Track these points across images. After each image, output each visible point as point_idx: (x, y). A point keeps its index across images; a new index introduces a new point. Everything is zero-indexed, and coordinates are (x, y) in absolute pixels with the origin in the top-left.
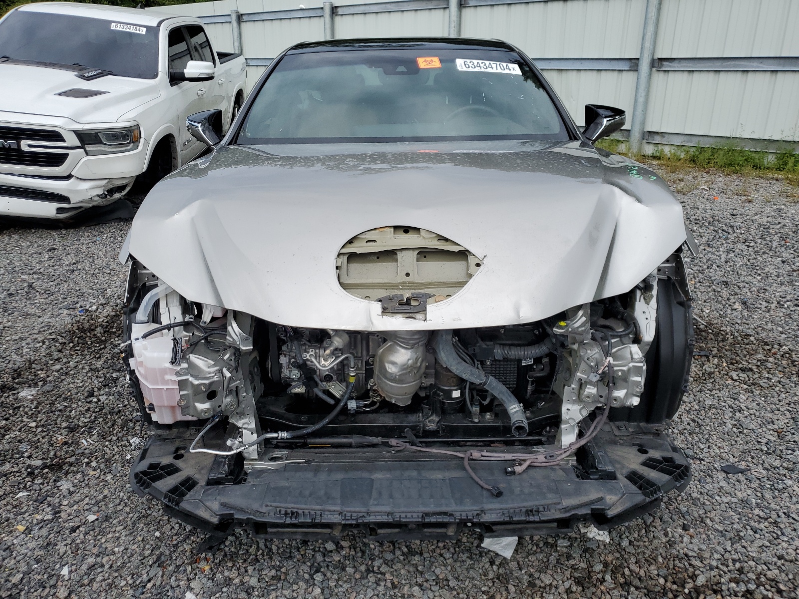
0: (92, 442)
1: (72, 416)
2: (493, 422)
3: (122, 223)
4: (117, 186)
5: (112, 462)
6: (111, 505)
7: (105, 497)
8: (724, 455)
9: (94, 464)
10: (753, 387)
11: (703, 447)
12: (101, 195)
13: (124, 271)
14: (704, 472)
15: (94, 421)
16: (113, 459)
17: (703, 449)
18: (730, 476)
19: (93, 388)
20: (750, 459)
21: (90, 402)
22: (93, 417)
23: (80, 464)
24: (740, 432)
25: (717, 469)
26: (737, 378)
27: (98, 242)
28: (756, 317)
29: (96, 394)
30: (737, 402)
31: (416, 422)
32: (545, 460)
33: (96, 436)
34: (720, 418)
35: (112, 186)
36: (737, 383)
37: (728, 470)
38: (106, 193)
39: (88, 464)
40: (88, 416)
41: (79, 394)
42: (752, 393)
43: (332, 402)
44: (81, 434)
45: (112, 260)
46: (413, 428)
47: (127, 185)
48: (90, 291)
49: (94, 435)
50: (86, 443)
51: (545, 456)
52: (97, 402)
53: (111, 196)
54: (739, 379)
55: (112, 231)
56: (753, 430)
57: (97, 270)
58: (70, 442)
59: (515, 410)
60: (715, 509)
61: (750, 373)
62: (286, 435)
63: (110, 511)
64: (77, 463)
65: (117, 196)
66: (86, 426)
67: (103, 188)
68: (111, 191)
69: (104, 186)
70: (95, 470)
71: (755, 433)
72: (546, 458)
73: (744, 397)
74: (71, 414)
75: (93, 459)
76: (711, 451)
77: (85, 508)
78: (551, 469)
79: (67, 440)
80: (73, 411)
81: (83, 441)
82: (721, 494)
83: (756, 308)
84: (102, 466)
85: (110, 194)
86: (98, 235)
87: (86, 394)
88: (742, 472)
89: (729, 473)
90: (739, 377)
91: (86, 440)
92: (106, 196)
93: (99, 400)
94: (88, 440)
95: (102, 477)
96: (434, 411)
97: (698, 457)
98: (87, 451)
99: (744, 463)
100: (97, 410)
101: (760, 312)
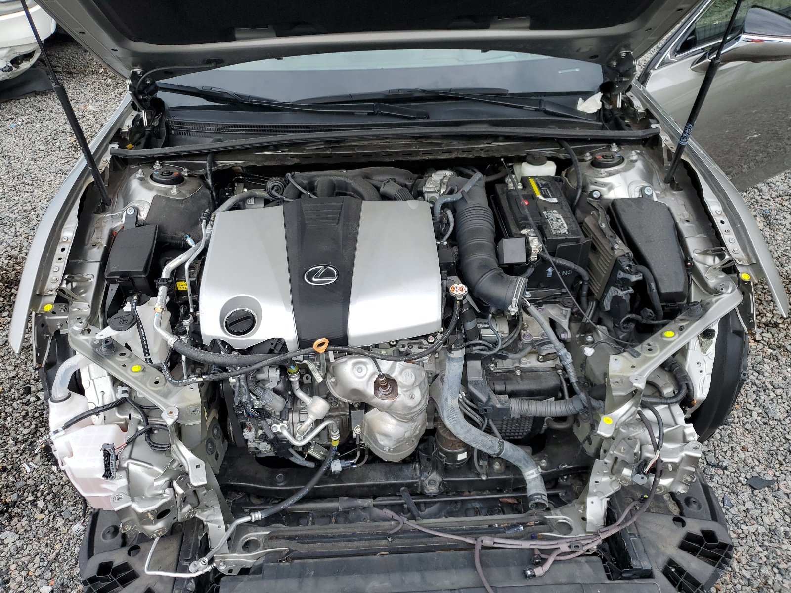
0: (36, 467)
1: (8, 426)
2: (502, 474)
3: (38, 98)
4: (22, 54)
5: (62, 497)
6: (66, 568)
7: (58, 555)
8: (749, 461)
9: (40, 503)
10: (777, 350)
11: (725, 449)
12: (5, 67)
13: (49, 180)
14: (728, 487)
15: (35, 433)
16: (63, 491)
17: (726, 451)
18: (756, 492)
19: (29, 381)
20: (778, 466)
21: (28, 403)
22: (33, 427)
23: (23, 502)
24: (765, 423)
25: (741, 482)
26: (761, 338)
27: (13, 131)
28: (779, 238)
29: (33, 389)
30: (761, 377)
31: (412, 478)
32: (568, 550)
33: (39, 456)
34: (743, 402)
35: (16, 55)
36: (761, 346)
37: (755, 484)
38: (10, 65)
39: (33, 502)
40: (27, 424)
41: (13, 390)
42: (778, 360)
43: (312, 465)
44: (21, 455)
45: (32, 162)
46: (409, 486)
47: (34, 52)
48: (12, 216)
49: (37, 454)
50: (28, 469)
51: (568, 544)
52: (35, 401)
53: (18, 68)
54: (763, 340)
55: (27, 112)
56: (780, 420)
57: (16, 179)
58: (9, 467)
59: (532, 477)
60: (741, 544)
61: (774, 330)
62: (260, 516)
63: (66, 577)
64: (21, 501)
65: (25, 66)
66: (26, 441)
67: (5, 59)
68: (16, 62)
69: (5, 57)
70: (42, 512)
71: (782, 424)
72: (569, 546)
73: (768, 368)
74: (7, 422)
75: (39, 494)
76: (735, 454)
77: (37, 573)
78: (577, 562)
79: (5, 464)
80: (9, 418)
81: (25, 465)
82: (747, 520)
83: (780, 224)
84: (51, 507)
85: (15, 65)
86: (12, 119)
87: (21, 392)
88: (769, 484)
89: (755, 489)
90: (763, 337)
91: (27, 462)
92: (11, 69)
93: (38, 399)
94: (31, 463)
95: (51, 525)
96: (435, 468)
97: (720, 464)
98: (30, 482)
99: (771, 472)
100: (37, 414)
101: (784, 230)
